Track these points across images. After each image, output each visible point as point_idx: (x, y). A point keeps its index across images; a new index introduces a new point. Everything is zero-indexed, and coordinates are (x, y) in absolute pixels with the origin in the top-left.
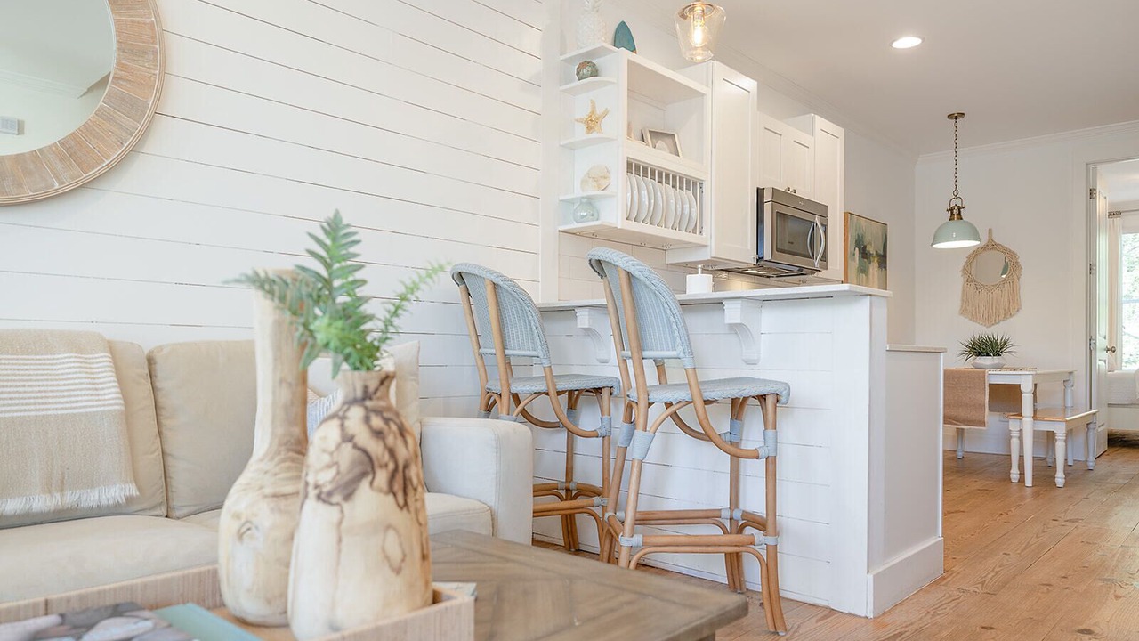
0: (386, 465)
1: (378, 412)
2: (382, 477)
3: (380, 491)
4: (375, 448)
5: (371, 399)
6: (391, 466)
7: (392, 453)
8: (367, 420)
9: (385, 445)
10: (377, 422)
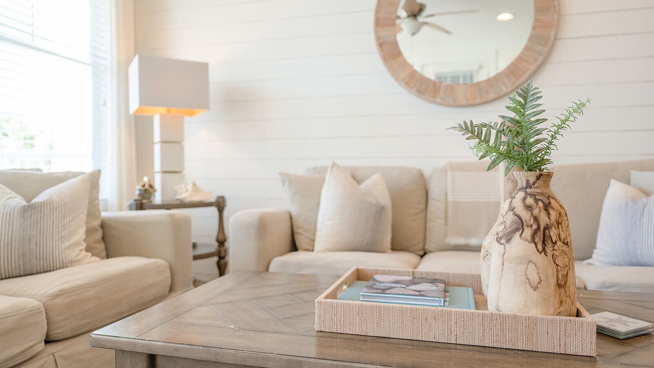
0: (531, 226)
1: (531, 195)
2: (528, 233)
3: (526, 240)
4: (526, 215)
5: (531, 188)
6: (535, 227)
7: (536, 219)
8: (524, 199)
9: (532, 214)
10: (530, 201)
